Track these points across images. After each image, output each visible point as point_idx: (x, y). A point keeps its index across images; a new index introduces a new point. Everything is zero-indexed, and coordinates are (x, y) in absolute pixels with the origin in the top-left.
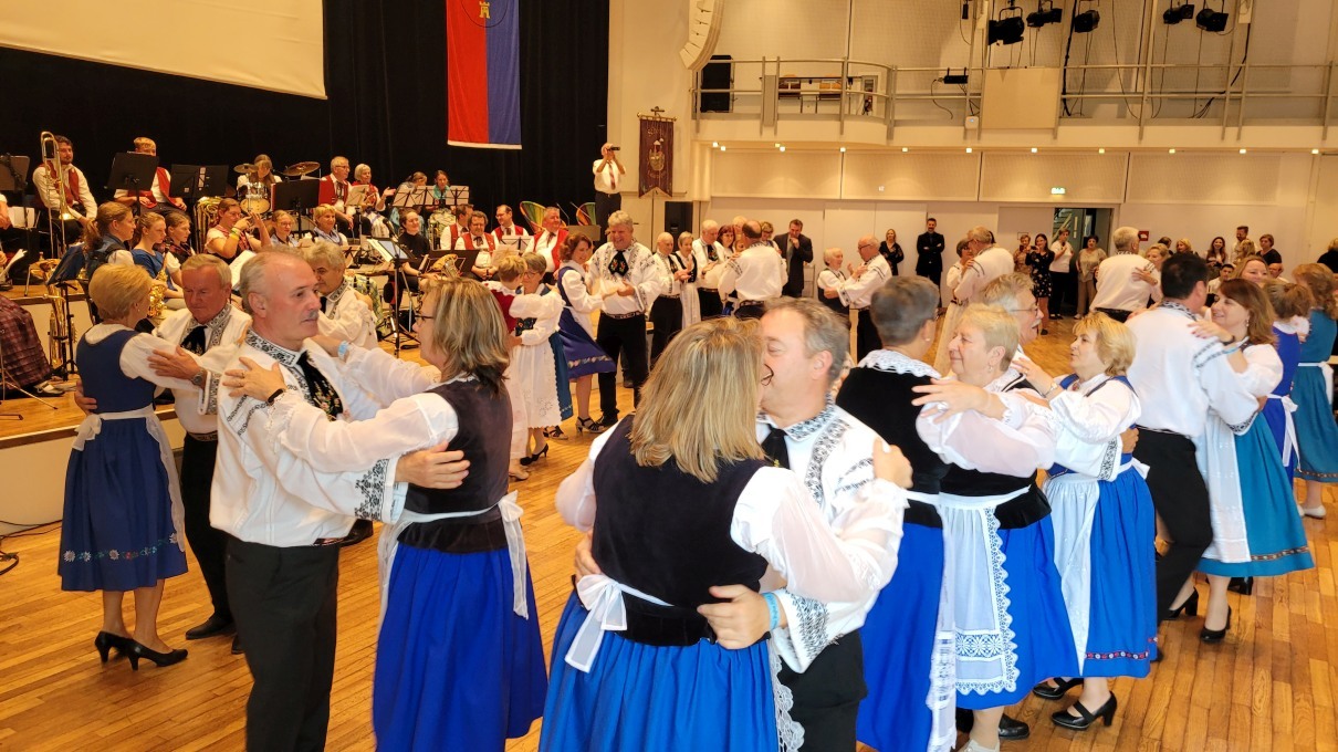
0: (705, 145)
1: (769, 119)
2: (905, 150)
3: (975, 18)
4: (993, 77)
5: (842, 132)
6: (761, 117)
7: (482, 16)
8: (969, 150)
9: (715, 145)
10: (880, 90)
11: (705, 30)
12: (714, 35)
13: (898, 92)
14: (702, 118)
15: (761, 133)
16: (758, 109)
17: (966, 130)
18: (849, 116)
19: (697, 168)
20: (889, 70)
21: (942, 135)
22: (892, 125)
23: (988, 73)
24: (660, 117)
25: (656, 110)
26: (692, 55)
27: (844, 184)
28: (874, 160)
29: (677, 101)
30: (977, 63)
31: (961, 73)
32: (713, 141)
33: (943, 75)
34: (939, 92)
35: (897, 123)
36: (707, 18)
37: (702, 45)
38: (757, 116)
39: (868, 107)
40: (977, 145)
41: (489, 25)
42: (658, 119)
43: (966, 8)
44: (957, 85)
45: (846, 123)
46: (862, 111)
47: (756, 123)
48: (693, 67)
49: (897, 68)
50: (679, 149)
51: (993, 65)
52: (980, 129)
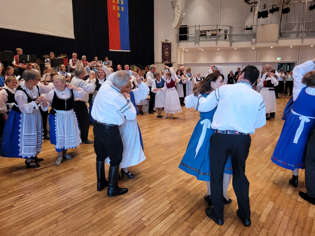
0: (181, 50)
1: (197, 42)
2: (235, 49)
3: (254, 11)
4: (260, 27)
5: (217, 44)
7: (118, 16)
8: (253, 48)
9: (184, 49)
10: (229, 33)
11: (178, 18)
12: (181, 19)
13: (233, 33)
14: (179, 42)
15: (195, 45)
16: (194, 40)
17: (252, 43)
18: (220, 40)
19: (179, 56)
21: (245, 44)
22: (231, 42)
23: (258, 26)
26: (175, 24)
27: (219, 59)
28: (227, 52)
29: (172, 38)
30: (255, 24)
31: (251, 27)
33: (246, 27)
34: (245, 33)
35: (233, 42)
36: (179, 15)
37: (178, 23)
39: (226, 38)
40: (255, 46)
41: (120, 19)
42: (167, 43)
43: (252, 9)
44: (249, 31)
45: (218, 42)
46: (224, 39)
47: (194, 43)
48: (175, 28)
49: (232, 26)
50: (173, 50)
51: (260, 24)
52: (256, 42)
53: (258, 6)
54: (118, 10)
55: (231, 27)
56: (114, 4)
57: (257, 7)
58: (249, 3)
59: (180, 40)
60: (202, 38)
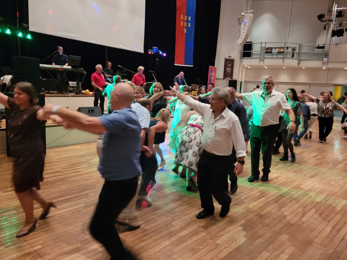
0: (243, 67)
1: (262, 59)
2: (304, 68)
3: (328, 30)
4: (333, 47)
5: (283, 62)
6: (260, 58)
7: (185, 32)
8: (324, 68)
9: (246, 66)
10: (297, 51)
11: (244, 35)
12: (247, 36)
13: (302, 52)
14: (243, 59)
15: (259, 63)
16: (259, 57)
17: (323, 62)
18: (287, 58)
19: (241, 72)
20: (300, 45)
21: (315, 64)
22: (300, 61)
23: (331, 45)
24: (231, 58)
25: (230, 56)
26: (240, 41)
27: (284, 78)
28: (294, 71)
29: (235, 54)
30: (328, 42)
31: (323, 46)
32: (246, 65)
33: (317, 46)
34: (316, 51)
35: (301, 60)
36: (245, 31)
37: (243, 39)
38: (258, 58)
39: (293, 56)
40: (327, 66)
41: (186, 35)
42: (230, 59)
43: (325, 27)
44: (321, 49)
45: (285, 60)
46: (291, 57)
47: (258, 60)
48: (240, 45)
49: (302, 44)
50: (235, 67)
51: (333, 43)
52: (328, 62)
53: (332, 24)
54: (185, 26)
55: (300, 46)
56: (182, 20)
57: (332, 26)
58: (323, 21)
59: (243, 57)
60: (266, 56)
